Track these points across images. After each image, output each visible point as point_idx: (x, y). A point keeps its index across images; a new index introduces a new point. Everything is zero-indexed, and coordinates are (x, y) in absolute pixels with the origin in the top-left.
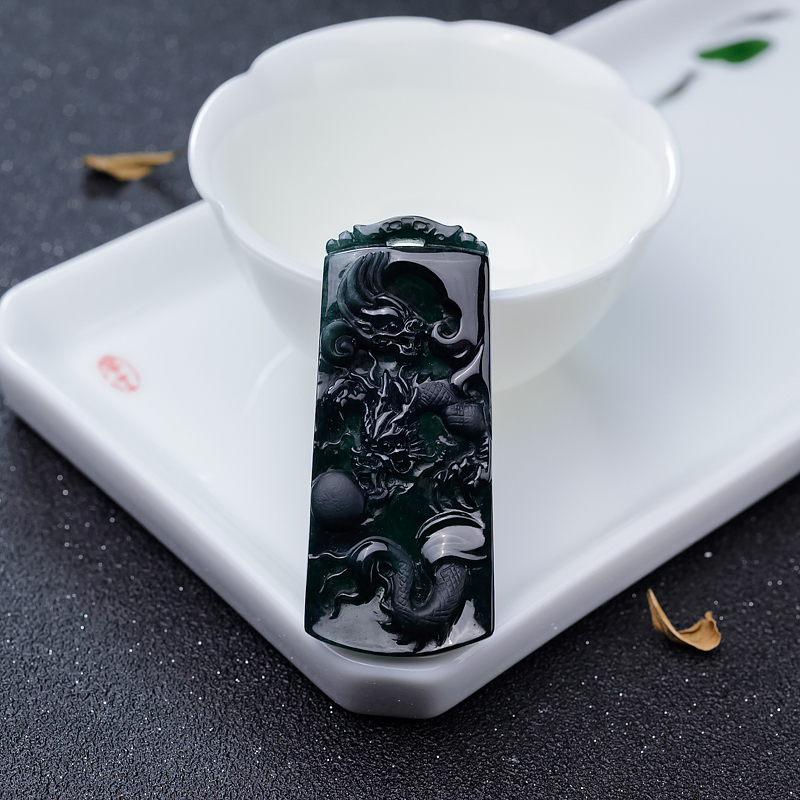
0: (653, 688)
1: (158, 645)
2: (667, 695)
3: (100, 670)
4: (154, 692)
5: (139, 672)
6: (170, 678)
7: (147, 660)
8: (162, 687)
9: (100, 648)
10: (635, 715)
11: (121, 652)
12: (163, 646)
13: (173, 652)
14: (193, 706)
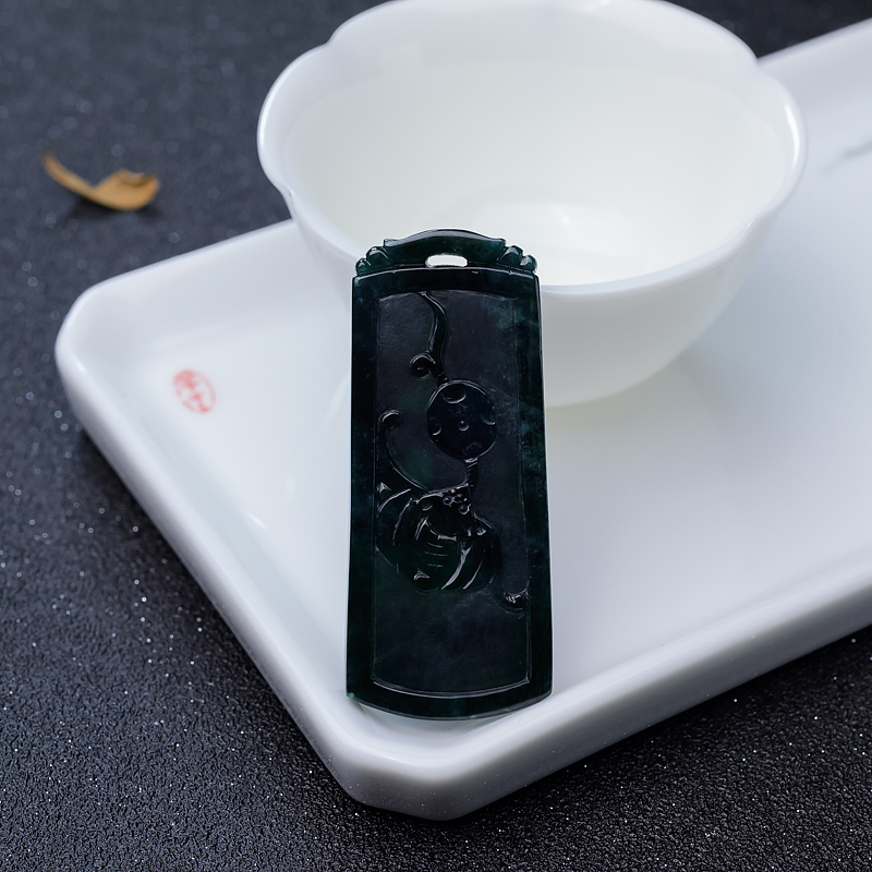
0: (834, 802)
1: (264, 777)
2: (851, 809)
3: (199, 809)
4: (262, 833)
5: (243, 809)
6: (280, 815)
7: (252, 795)
8: (271, 826)
9: (196, 782)
10: (816, 834)
11: (221, 787)
12: (269, 777)
13: (280, 784)
14: (309, 848)
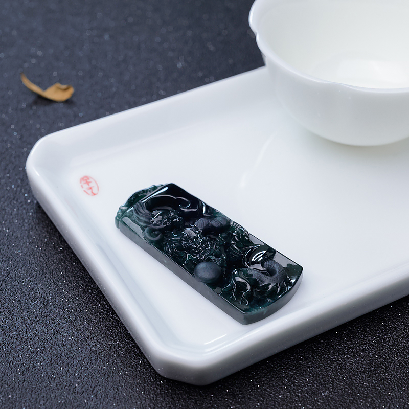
0: (381, 380)
1: (119, 364)
2: (389, 384)
3: (89, 378)
4: (118, 389)
5: (109, 379)
6: (126, 382)
7: (113, 372)
8: (122, 387)
9: (88, 366)
10: (373, 395)
11: (99, 368)
12: (121, 364)
13: (126, 367)
14: (139, 397)
